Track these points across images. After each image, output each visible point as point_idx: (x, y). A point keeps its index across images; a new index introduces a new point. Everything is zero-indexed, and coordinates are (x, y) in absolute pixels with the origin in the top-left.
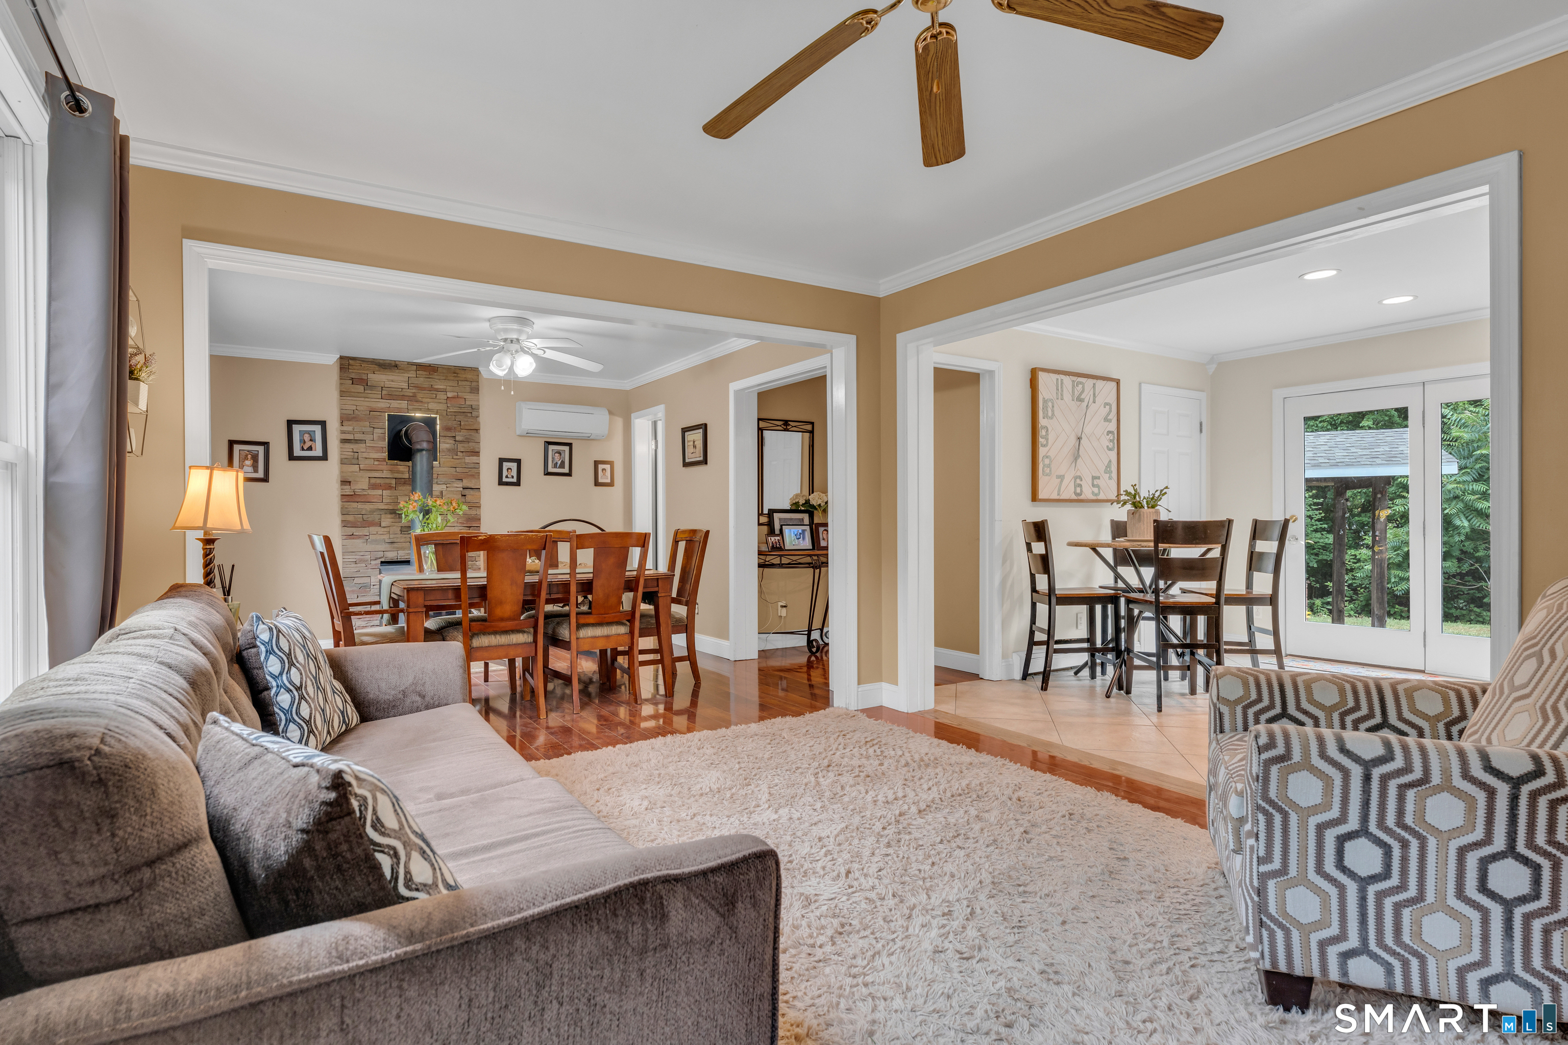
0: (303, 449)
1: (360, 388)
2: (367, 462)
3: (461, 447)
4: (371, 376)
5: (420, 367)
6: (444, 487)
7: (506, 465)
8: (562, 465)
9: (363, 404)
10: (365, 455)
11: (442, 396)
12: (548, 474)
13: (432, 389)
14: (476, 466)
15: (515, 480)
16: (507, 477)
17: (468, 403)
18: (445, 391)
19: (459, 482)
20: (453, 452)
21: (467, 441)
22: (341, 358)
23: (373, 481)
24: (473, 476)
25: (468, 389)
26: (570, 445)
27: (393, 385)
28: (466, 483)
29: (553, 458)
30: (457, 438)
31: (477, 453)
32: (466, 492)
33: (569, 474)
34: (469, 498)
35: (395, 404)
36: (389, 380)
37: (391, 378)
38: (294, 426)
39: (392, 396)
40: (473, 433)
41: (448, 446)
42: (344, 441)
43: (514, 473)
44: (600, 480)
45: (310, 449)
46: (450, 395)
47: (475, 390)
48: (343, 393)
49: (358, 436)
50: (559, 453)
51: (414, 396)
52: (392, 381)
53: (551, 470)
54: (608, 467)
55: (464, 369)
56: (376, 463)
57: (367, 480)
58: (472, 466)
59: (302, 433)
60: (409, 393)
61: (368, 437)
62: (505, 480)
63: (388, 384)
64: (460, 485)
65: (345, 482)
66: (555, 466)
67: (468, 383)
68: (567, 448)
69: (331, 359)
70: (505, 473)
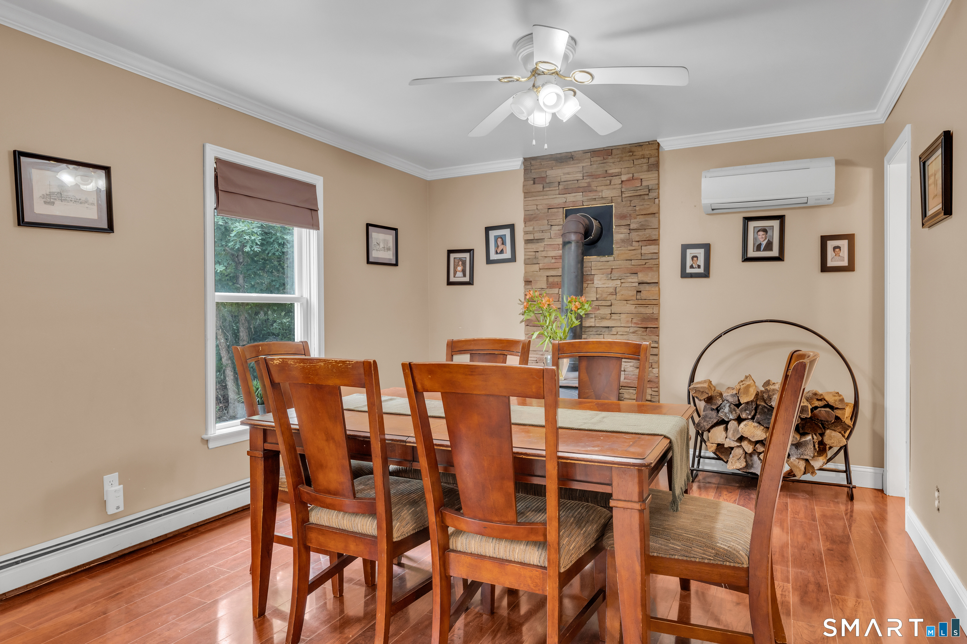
0: (497, 253)
1: (539, 187)
2: (546, 260)
3: (635, 236)
4: (550, 173)
5: (595, 153)
6: (618, 282)
7: (690, 253)
8: (769, 246)
9: (543, 202)
10: (544, 254)
11: (616, 181)
12: (747, 259)
13: (607, 175)
14: (655, 256)
15: (701, 270)
16: (692, 267)
17: (644, 184)
18: (619, 174)
19: (633, 276)
20: (627, 241)
21: (642, 228)
22: (525, 160)
23: (551, 279)
24: (650, 268)
25: (645, 167)
26: (781, 218)
27: (569, 177)
28: (642, 277)
29: (755, 239)
30: (632, 226)
31: (655, 241)
32: (642, 287)
33: (780, 258)
34: (644, 295)
35: (571, 198)
36: (564, 174)
37: (567, 170)
38: (490, 232)
39: (567, 191)
40: (649, 218)
41: (622, 236)
42: (527, 241)
43: (701, 262)
44: (830, 264)
45: (502, 252)
46: (624, 178)
47: (655, 166)
48: (527, 194)
49: (538, 236)
50: (765, 231)
51: (589, 185)
52: (568, 174)
53: (751, 253)
54: (844, 244)
55: (640, 145)
56: (553, 261)
57: (545, 278)
58: (650, 256)
59: (496, 238)
60: (583, 183)
61: (546, 235)
62: (689, 270)
63: (564, 178)
64: (634, 279)
65: (528, 282)
66: (758, 248)
67: (645, 161)
68: (776, 224)
69: (516, 164)
70: (689, 262)
